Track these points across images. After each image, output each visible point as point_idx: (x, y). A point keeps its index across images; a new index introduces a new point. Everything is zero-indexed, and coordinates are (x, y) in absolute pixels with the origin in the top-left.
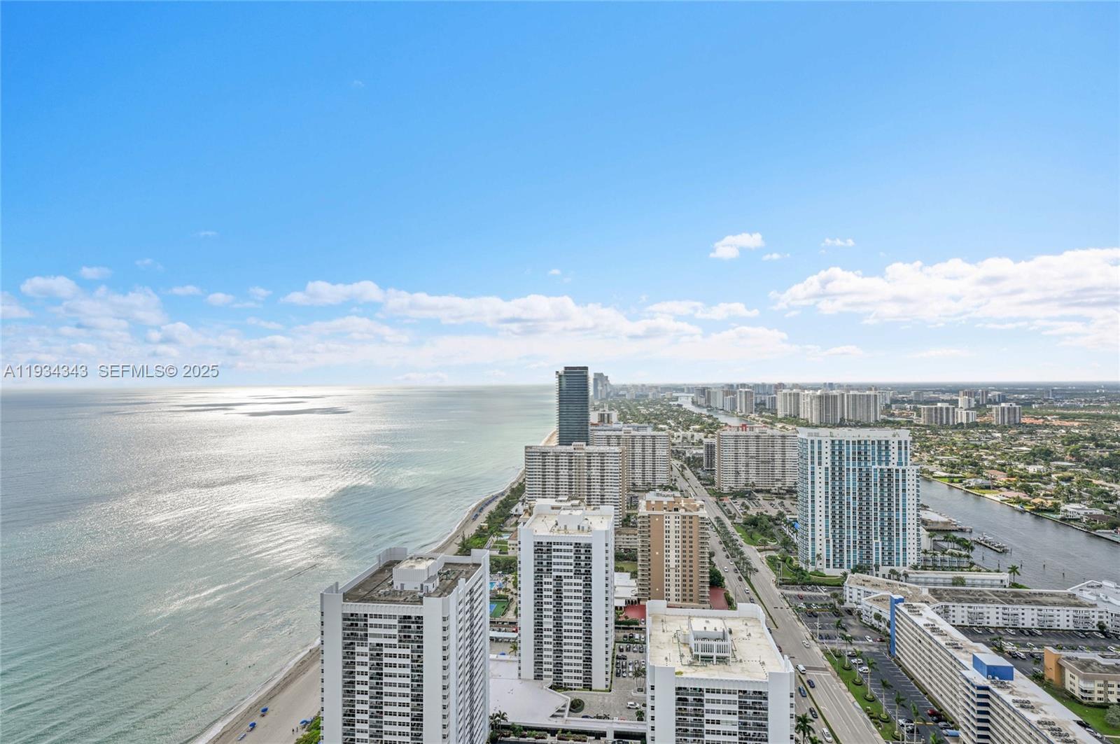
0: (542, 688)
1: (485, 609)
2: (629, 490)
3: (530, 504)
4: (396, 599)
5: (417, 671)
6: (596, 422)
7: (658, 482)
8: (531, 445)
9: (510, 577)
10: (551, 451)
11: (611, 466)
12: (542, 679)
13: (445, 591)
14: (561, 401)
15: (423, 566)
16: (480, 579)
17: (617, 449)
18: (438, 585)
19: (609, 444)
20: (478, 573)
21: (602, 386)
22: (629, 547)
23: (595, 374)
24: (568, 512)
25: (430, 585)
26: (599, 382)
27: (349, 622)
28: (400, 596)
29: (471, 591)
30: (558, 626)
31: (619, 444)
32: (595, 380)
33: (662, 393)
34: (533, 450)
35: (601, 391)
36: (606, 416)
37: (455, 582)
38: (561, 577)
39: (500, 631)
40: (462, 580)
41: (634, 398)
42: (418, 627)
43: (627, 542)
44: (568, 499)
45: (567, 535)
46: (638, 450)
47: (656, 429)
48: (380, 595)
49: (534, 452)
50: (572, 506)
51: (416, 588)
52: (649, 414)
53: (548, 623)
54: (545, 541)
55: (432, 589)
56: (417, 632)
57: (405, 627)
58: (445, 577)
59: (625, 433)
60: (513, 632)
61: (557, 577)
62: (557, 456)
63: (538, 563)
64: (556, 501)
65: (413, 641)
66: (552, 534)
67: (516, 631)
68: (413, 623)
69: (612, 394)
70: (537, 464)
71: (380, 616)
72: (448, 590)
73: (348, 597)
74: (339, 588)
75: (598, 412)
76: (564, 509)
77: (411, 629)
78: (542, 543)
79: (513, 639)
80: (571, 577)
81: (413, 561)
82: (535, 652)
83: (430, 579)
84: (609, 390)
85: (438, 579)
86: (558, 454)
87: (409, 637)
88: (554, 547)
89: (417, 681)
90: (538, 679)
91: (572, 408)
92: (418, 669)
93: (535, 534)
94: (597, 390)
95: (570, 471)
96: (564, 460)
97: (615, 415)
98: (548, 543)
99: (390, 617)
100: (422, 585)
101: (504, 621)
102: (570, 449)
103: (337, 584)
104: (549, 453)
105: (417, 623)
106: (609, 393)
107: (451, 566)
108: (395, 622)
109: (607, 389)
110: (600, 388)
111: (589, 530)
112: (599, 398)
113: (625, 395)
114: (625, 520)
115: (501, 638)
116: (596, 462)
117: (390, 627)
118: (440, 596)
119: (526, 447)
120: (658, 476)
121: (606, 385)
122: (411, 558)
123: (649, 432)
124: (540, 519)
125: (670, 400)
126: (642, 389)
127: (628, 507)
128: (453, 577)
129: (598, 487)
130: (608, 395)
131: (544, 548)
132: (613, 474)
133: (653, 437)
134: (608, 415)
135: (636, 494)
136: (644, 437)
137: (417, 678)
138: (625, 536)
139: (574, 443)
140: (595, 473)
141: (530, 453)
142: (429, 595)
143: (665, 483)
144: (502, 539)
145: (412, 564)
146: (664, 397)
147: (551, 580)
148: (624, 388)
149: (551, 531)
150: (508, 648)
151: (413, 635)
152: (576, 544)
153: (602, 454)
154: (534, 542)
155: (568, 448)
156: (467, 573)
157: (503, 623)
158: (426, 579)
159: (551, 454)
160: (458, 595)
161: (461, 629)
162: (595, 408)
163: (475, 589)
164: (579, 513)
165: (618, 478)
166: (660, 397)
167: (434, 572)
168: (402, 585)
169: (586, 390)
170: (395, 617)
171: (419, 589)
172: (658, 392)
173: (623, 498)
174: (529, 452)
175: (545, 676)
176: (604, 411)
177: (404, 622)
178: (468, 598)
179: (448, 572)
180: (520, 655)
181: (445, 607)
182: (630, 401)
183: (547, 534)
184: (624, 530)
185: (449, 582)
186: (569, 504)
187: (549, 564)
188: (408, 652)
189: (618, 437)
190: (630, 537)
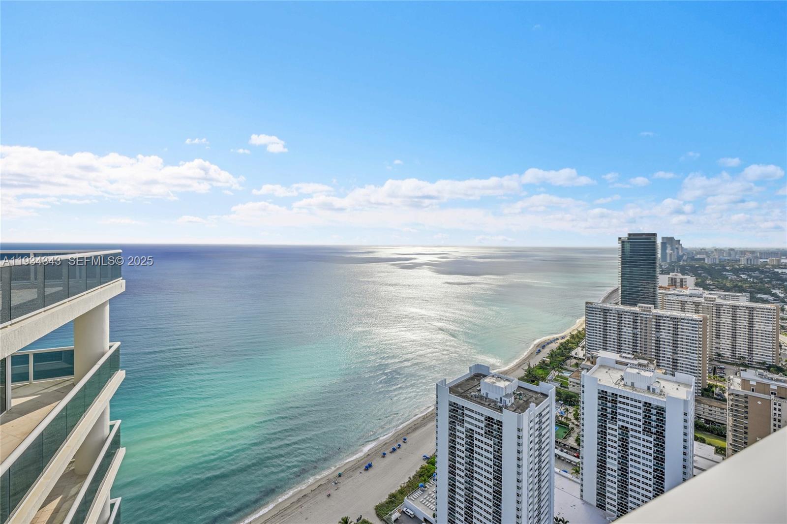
0: (605, 518)
1: (551, 431)
2: (711, 360)
3: (593, 354)
4: (482, 402)
5: (498, 459)
6: (666, 285)
7: (757, 358)
8: (592, 302)
9: (571, 409)
10: (614, 309)
11: (685, 333)
12: (605, 510)
13: (518, 408)
14: (624, 264)
15: (502, 384)
16: (547, 407)
17: (695, 316)
18: (513, 401)
19: (683, 310)
20: (546, 402)
21: (672, 250)
22: (712, 419)
23: (663, 238)
24: (635, 371)
25: (507, 400)
26: (668, 245)
27: (453, 408)
28: (486, 401)
29: (540, 415)
30: (624, 471)
31: (697, 312)
32: (663, 244)
33: (761, 258)
34: (594, 306)
35: (671, 255)
36: (678, 280)
37: (527, 403)
38: (627, 428)
39: (562, 451)
40: (532, 405)
41: (717, 262)
42: (499, 428)
43: (709, 414)
44: (634, 357)
45: (634, 392)
46: (726, 319)
47: (753, 299)
48: (472, 396)
49: (595, 308)
50: (640, 365)
51: (497, 399)
52: (741, 281)
53: (612, 464)
54: (610, 391)
55: (509, 404)
56: (498, 432)
57: (489, 424)
58: (518, 397)
59: (705, 300)
60: (574, 456)
61: (623, 426)
62: (620, 314)
63: (602, 409)
64: (620, 356)
65: (495, 437)
66: (617, 387)
67: (578, 457)
68: (495, 424)
69: (685, 258)
70: (598, 319)
71: (473, 411)
72: (521, 408)
73: (453, 390)
74: (447, 383)
75: (668, 276)
76: (631, 367)
77: (494, 428)
78: (606, 392)
79: (574, 462)
80: (640, 432)
81: (495, 379)
82: (597, 484)
83: (507, 396)
84: (681, 253)
85: (513, 397)
86: (621, 313)
87: (492, 433)
88: (619, 399)
89: (498, 466)
90: (601, 508)
91: (635, 270)
92: (498, 458)
93: (599, 382)
94: (666, 253)
95: (634, 330)
96: (628, 320)
97: (690, 280)
98: (613, 394)
99: (479, 414)
100: (501, 398)
101: (565, 443)
102: (636, 309)
103: (445, 380)
104: (612, 310)
105: (498, 425)
106: (682, 256)
107: (522, 389)
108: (483, 419)
109: (678, 252)
110: (669, 251)
111: (662, 393)
112: (668, 261)
113: (704, 259)
114: (705, 390)
115: (563, 457)
116: (667, 326)
117: (479, 421)
118: (514, 411)
119: (587, 303)
120: (756, 351)
121: (677, 248)
122: (493, 376)
123: (743, 301)
124: (604, 370)
125: (774, 266)
126: (730, 255)
127: (710, 377)
128: (525, 399)
129: (669, 350)
130: (680, 258)
131: (608, 398)
132: (689, 341)
133: (750, 310)
134: (682, 280)
135: (723, 366)
136: (735, 308)
137: (497, 464)
138: (706, 406)
139: (640, 305)
140: (665, 335)
141: (590, 309)
142: (506, 407)
143: (769, 361)
144: (562, 375)
145: (494, 381)
146: (766, 264)
147: (616, 428)
148: (703, 251)
149: (616, 384)
150: (569, 469)
151: (495, 432)
152: (646, 403)
153: (675, 319)
154: (598, 390)
155: (633, 309)
156: (536, 399)
157: (565, 445)
158: (504, 395)
159: (614, 312)
160: (530, 415)
161: (532, 442)
162: (662, 271)
163: (543, 414)
164: (648, 374)
165: (697, 345)
166: (759, 263)
167: (509, 391)
168: (487, 394)
169: (655, 255)
170: (482, 415)
171: (499, 400)
172: (757, 258)
173: (704, 366)
174: (590, 307)
175: (608, 509)
176: (676, 275)
177: (489, 421)
178: (537, 420)
179: (520, 394)
180: (582, 480)
181: (520, 421)
182: (710, 266)
183: (612, 385)
184: (705, 400)
185: (521, 402)
186: (636, 362)
187: (614, 413)
188: (491, 443)
189: (697, 304)
190: (713, 409)
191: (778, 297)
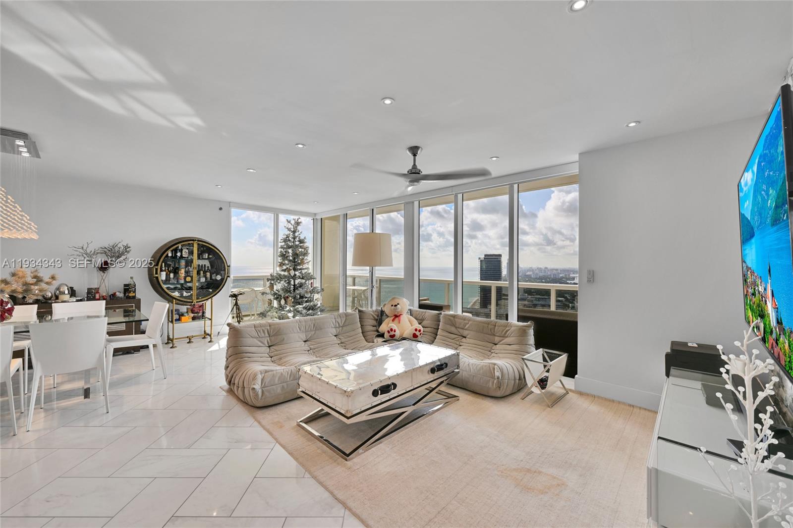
191: (568, 299)
